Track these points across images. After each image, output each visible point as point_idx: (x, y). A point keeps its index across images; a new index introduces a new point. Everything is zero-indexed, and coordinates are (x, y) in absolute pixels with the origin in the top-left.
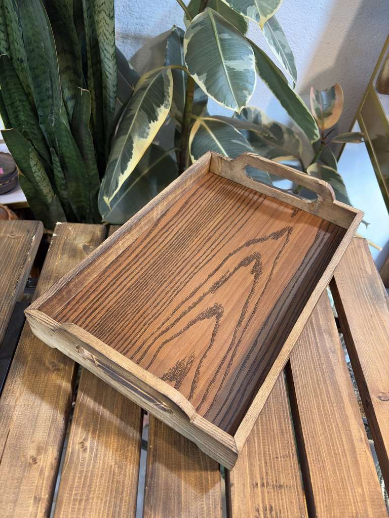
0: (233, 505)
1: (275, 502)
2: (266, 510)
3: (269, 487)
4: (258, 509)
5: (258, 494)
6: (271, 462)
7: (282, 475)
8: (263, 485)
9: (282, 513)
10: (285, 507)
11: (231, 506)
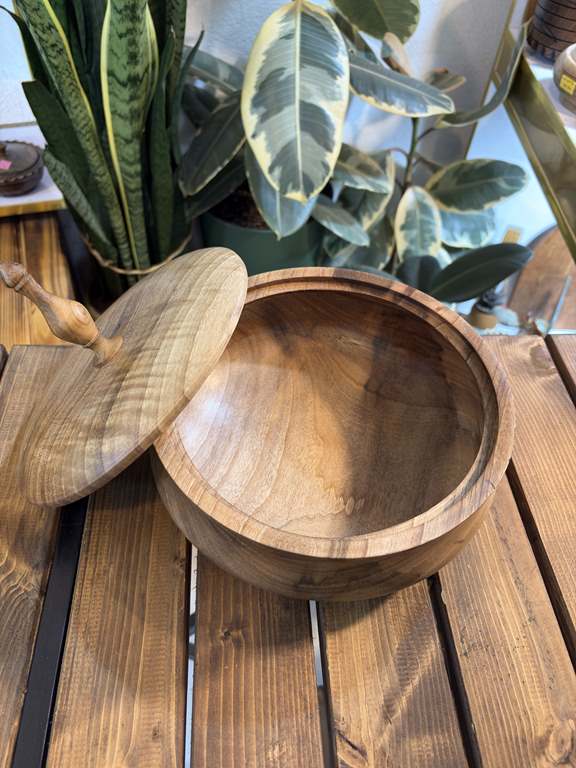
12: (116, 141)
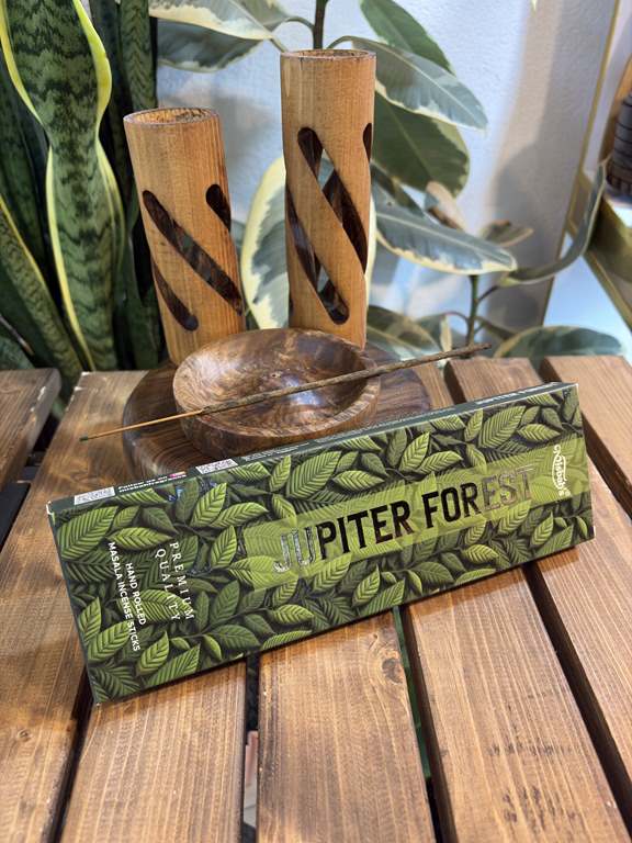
0: (451, 791)
1: (542, 780)
2: (526, 796)
3: (523, 753)
4: (508, 797)
5: (502, 768)
6: (519, 706)
7: (547, 729)
8: (510, 749)
9: (562, 800)
10: (567, 788)
11: (448, 794)
12: (76, 310)
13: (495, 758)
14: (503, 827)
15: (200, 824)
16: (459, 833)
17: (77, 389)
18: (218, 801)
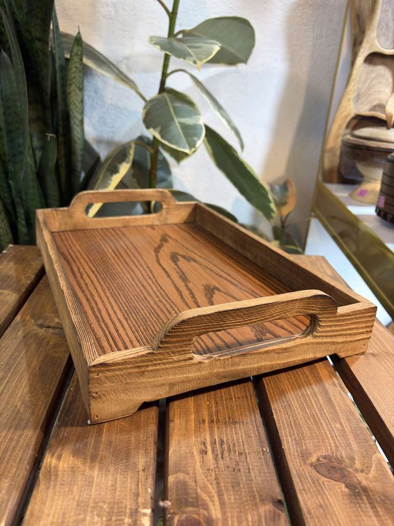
0: (171, 439)
1: (227, 436)
2: (215, 443)
3: (219, 424)
4: (204, 443)
5: (205, 430)
6: (222, 402)
7: (236, 413)
8: (212, 421)
9: (236, 446)
10: (241, 440)
13: (202, 425)
14: (197, 457)
15: (11, 447)
16: (170, 458)
17: (4, 252)
18: (27, 437)
